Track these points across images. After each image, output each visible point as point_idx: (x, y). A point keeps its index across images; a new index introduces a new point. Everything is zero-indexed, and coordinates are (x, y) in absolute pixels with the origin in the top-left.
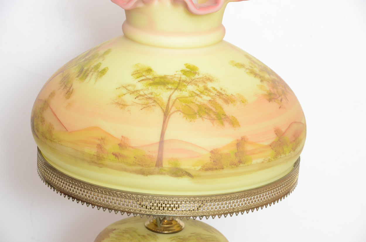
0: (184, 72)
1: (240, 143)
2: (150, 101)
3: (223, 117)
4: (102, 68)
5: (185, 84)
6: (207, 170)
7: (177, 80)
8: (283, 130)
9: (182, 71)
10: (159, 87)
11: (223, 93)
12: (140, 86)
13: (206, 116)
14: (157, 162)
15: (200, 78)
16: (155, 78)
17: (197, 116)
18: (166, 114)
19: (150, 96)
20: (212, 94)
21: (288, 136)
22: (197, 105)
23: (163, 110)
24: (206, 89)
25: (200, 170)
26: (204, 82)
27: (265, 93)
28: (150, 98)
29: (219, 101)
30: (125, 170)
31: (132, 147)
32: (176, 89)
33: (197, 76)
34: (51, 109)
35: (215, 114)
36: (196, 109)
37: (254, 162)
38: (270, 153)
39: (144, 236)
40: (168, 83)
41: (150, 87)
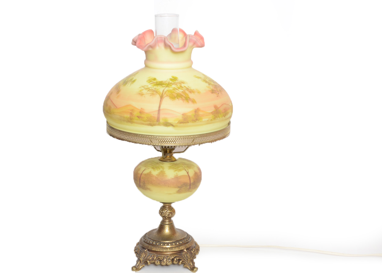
0: (171, 80)
1: (197, 111)
2: (155, 92)
3: (189, 99)
4: (134, 79)
5: (171, 84)
6: (181, 123)
7: (167, 83)
8: (219, 106)
9: (170, 79)
10: (159, 86)
11: (189, 88)
12: (150, 86)
13: (180, 98)
14: (157, 119)
15: (178, 82)
16: (157, 82)
17: (176, 98)
18: (162, 97)
19: (154, 90)
20: (183, 89)
21: (221, 109)
22: (176, 93)
23: (160, 96)
24: (181, 87)
25: (177, 123)
26: (180, 84)
27: (210, 90)
28: (154, 91)
29: (187, 92)
30: (143, 124)
31: (146, 113)
32: (167, 87)
33: (177, 81)
34: (110, 99)
35: (185, 97)
36: (176, 95)
37: (204, 120)
38: (211, 116)
39: (157, 163)
40: (163, 84)
41: (155, 86)
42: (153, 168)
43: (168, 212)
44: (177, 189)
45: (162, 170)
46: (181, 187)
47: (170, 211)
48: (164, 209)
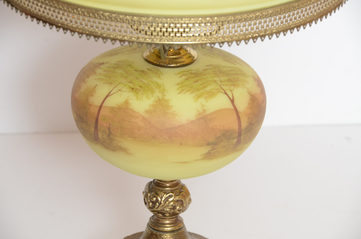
39: (142, 71)
42: (133, 89)
43: (171, 199)
44: (205, 150)
45: (160, 95)
46: (216, 144)
47: (177, 198)
48: (159, 193)
